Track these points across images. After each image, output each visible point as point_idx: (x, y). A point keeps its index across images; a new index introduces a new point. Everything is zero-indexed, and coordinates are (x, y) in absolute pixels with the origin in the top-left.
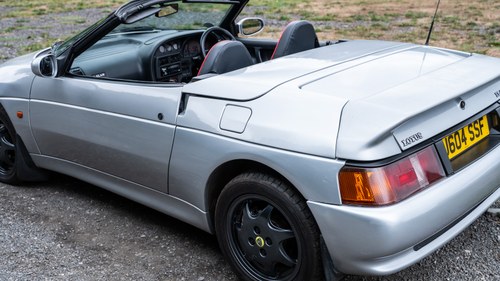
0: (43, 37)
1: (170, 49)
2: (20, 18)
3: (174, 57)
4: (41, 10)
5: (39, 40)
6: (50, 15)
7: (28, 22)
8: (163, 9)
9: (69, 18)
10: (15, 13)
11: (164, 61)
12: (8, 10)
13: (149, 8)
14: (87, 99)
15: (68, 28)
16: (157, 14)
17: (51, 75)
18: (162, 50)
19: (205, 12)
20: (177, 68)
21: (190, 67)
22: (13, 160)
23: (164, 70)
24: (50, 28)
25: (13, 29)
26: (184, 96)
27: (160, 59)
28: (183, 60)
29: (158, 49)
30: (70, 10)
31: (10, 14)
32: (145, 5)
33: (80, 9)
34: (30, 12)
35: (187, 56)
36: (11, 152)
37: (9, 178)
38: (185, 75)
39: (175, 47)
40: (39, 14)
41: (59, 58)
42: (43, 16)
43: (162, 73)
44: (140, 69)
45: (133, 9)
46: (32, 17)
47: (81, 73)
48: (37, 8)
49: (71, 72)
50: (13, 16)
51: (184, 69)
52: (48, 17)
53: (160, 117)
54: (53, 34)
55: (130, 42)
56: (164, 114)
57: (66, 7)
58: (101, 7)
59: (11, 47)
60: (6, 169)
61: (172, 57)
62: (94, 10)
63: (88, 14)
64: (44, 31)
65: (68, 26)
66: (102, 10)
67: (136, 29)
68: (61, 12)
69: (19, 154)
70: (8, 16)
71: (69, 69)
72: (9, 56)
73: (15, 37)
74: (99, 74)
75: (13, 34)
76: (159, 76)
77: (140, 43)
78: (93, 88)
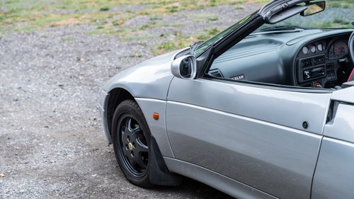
0: (176, 35)
1: (313, 50)
2: (153, 16)
3: (319, 59)
4: (174, 7)
5: (172, 38)
6: (183, 13)
7: (160, 19)
8: (309, 7)
9: (202, 15)
10: (148, 11)
11: (308, 63)
12: (142, 7)
13: (294, 6)
14: (227, 103)
15: (201, 26)
16: (302, 13)
17: (189, 76)
18: (305, 51)
19: (346, 7)
20: (321, 71)
21: (335, 70)
22: (146, 162)
23: (307, 73)
24: (182, 26)
25: (147, 26)
26: (333, 104)
27: (304, 61)
28: (327, 62)
29: (301, 50)
30: (202, 7)
31: (144, 11)
32: (289, 3)
33: (213, 6)
34: (163, 10)
35: (332, 59)
36: (145, 154)
37: (141, 180)
38: (329, 78)
39: (320, 47)
40: (172, 11)
41: (198, 59)
42: (175, 14)
43: (305, 76)
44: (281, 71)
45: (278, 8)
46: (165, 15)
47: (219, 75)
48: (170, 6)
49: (209, 73)
50: (146, 14)
51: (328, 73)
52: (180, 14)
53: (305, 125)
54: (185, 32)
55: (271, 42)
56: (310, 123)
57: (199, 4)
58: (234, 4)
59: (145, 45)
60: (139, 171)
61: (316, 58)
62: (227, 6)
63: (220, 11)
64: (177, 29)
65: (201, 24)
66: (236, 6)
67: (277, 28)
68: (194, 9)
69: (152, 156)
70: (142, 14)
71: (208, 70)
72: (142, 54)
73: (149, 35)
74: (238, 76)
75: (146, 32)
76: (301, 80)
77: (281, 43)
78: (231, 91)
